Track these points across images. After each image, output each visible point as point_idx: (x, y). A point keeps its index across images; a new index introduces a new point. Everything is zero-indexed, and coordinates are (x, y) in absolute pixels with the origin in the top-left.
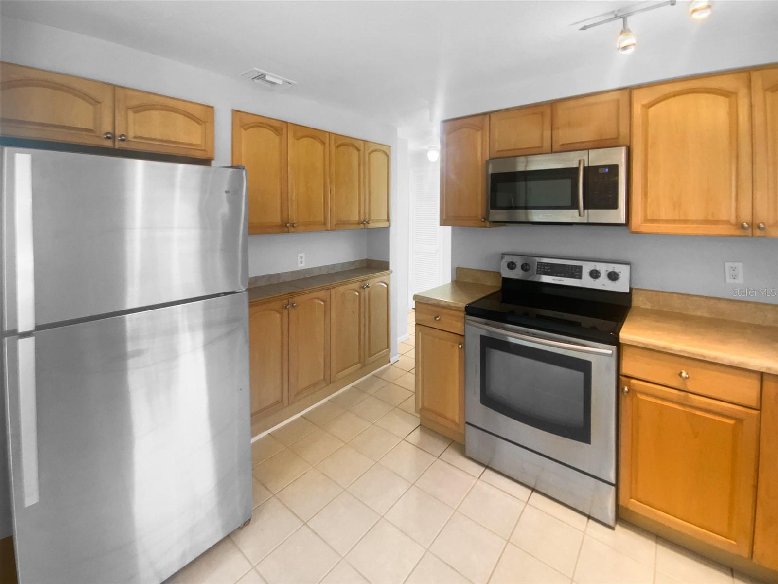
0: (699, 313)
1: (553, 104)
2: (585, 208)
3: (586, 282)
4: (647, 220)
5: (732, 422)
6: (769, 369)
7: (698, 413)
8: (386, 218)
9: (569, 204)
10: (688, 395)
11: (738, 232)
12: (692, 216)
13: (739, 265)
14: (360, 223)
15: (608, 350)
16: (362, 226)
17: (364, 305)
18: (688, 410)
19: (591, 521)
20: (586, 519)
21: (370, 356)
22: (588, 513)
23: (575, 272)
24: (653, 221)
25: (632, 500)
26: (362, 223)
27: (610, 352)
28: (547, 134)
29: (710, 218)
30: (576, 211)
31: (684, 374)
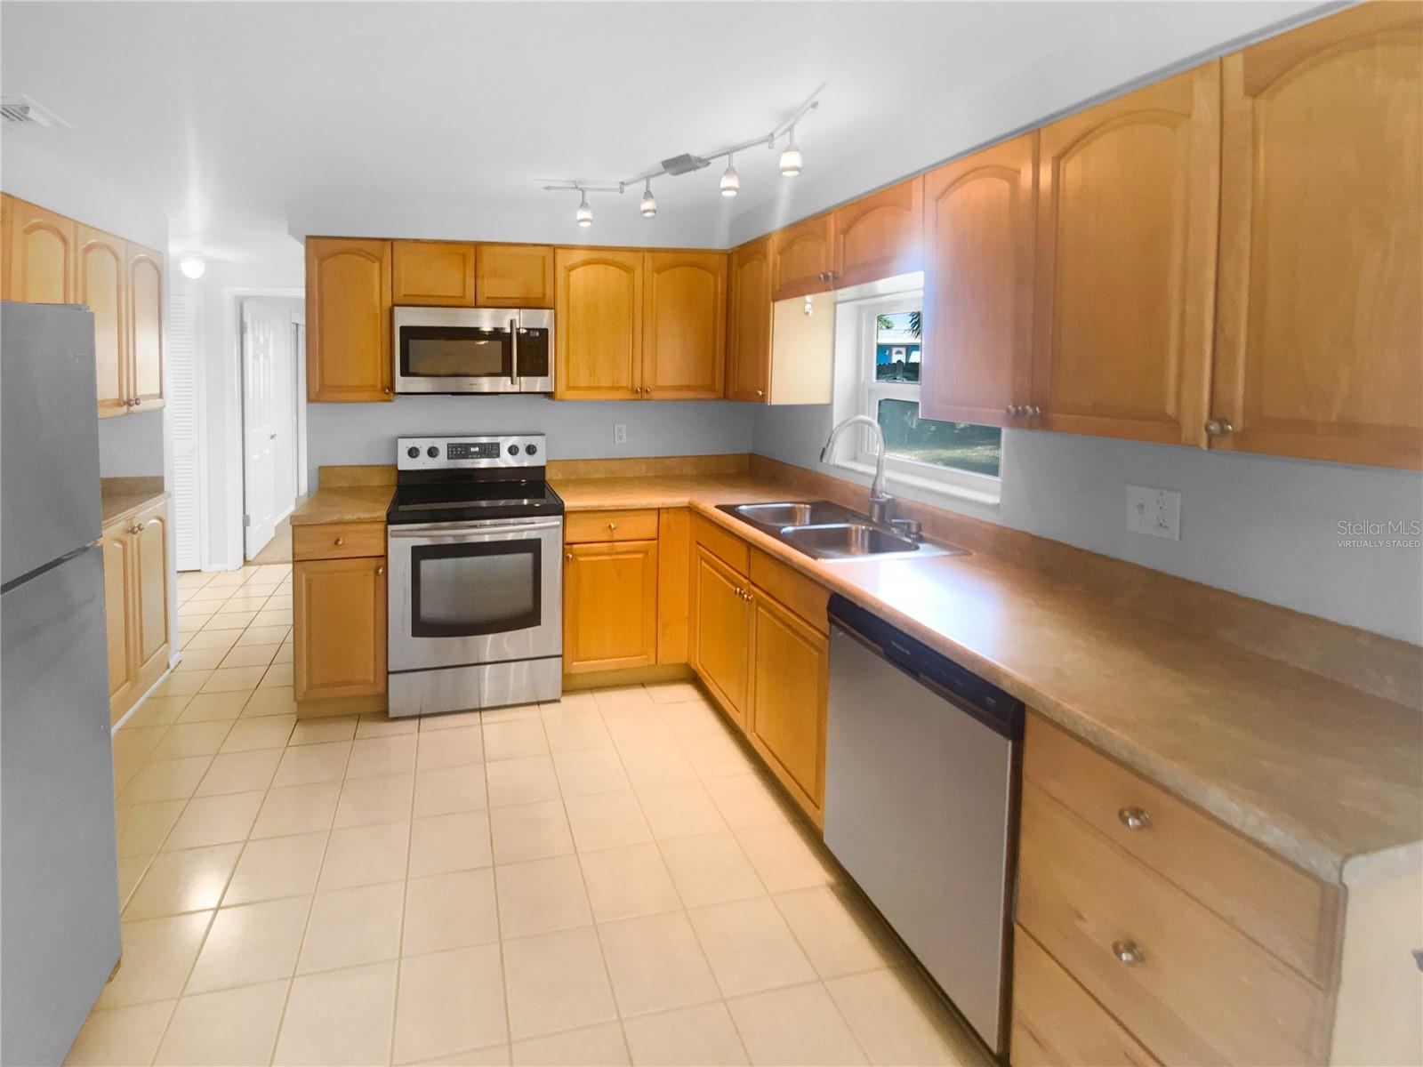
0: (598, 476)
1: (477, 246)
2: (518, 375)
3: (505, 461)
4: (569, 388)
5: (641, 556)
6: (663, 504)
7: (621, 557)
8: (158, 392)
9: (500, 370)
10: (614, 546)
11: (634, 397)
12: (603, 384)
13: (624, 426)
14: (119, 403)
15: (555, 521)
16: (125, 409)
17: (133, 566)
18: (615, 557)
19: (541, 706)
20: (537, 706)
21: (143, 662)
22: (535, 700)
23: (491, 451)
24: (575, 388)
25: (575, 663)
26: (125, 403)
27: (558, 523)
28: (470, 282)
29: (615, 384)
30: (509, 378)
31: (613, 526)
